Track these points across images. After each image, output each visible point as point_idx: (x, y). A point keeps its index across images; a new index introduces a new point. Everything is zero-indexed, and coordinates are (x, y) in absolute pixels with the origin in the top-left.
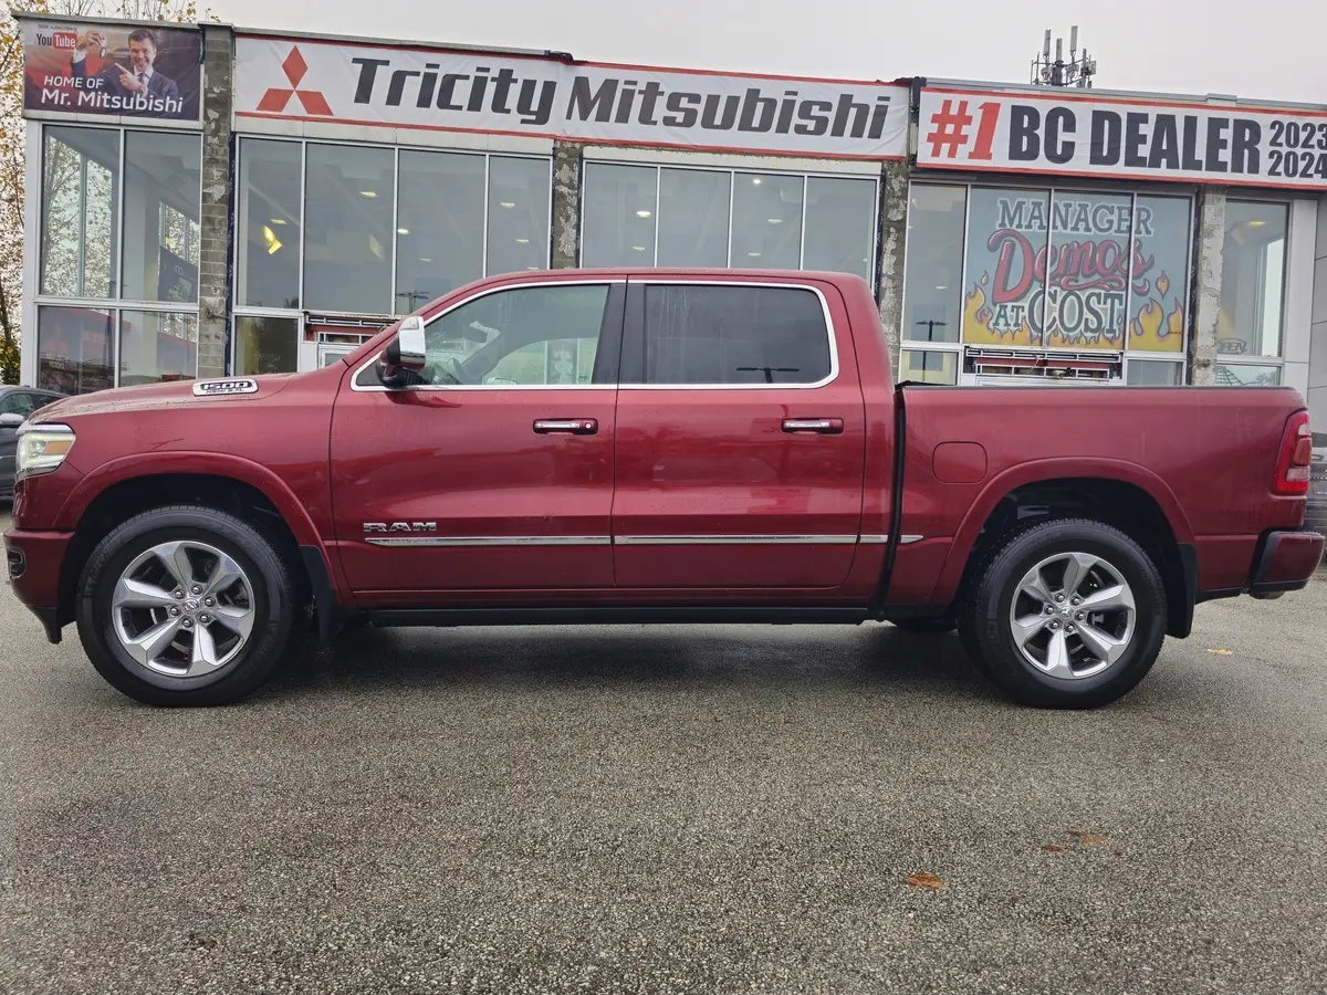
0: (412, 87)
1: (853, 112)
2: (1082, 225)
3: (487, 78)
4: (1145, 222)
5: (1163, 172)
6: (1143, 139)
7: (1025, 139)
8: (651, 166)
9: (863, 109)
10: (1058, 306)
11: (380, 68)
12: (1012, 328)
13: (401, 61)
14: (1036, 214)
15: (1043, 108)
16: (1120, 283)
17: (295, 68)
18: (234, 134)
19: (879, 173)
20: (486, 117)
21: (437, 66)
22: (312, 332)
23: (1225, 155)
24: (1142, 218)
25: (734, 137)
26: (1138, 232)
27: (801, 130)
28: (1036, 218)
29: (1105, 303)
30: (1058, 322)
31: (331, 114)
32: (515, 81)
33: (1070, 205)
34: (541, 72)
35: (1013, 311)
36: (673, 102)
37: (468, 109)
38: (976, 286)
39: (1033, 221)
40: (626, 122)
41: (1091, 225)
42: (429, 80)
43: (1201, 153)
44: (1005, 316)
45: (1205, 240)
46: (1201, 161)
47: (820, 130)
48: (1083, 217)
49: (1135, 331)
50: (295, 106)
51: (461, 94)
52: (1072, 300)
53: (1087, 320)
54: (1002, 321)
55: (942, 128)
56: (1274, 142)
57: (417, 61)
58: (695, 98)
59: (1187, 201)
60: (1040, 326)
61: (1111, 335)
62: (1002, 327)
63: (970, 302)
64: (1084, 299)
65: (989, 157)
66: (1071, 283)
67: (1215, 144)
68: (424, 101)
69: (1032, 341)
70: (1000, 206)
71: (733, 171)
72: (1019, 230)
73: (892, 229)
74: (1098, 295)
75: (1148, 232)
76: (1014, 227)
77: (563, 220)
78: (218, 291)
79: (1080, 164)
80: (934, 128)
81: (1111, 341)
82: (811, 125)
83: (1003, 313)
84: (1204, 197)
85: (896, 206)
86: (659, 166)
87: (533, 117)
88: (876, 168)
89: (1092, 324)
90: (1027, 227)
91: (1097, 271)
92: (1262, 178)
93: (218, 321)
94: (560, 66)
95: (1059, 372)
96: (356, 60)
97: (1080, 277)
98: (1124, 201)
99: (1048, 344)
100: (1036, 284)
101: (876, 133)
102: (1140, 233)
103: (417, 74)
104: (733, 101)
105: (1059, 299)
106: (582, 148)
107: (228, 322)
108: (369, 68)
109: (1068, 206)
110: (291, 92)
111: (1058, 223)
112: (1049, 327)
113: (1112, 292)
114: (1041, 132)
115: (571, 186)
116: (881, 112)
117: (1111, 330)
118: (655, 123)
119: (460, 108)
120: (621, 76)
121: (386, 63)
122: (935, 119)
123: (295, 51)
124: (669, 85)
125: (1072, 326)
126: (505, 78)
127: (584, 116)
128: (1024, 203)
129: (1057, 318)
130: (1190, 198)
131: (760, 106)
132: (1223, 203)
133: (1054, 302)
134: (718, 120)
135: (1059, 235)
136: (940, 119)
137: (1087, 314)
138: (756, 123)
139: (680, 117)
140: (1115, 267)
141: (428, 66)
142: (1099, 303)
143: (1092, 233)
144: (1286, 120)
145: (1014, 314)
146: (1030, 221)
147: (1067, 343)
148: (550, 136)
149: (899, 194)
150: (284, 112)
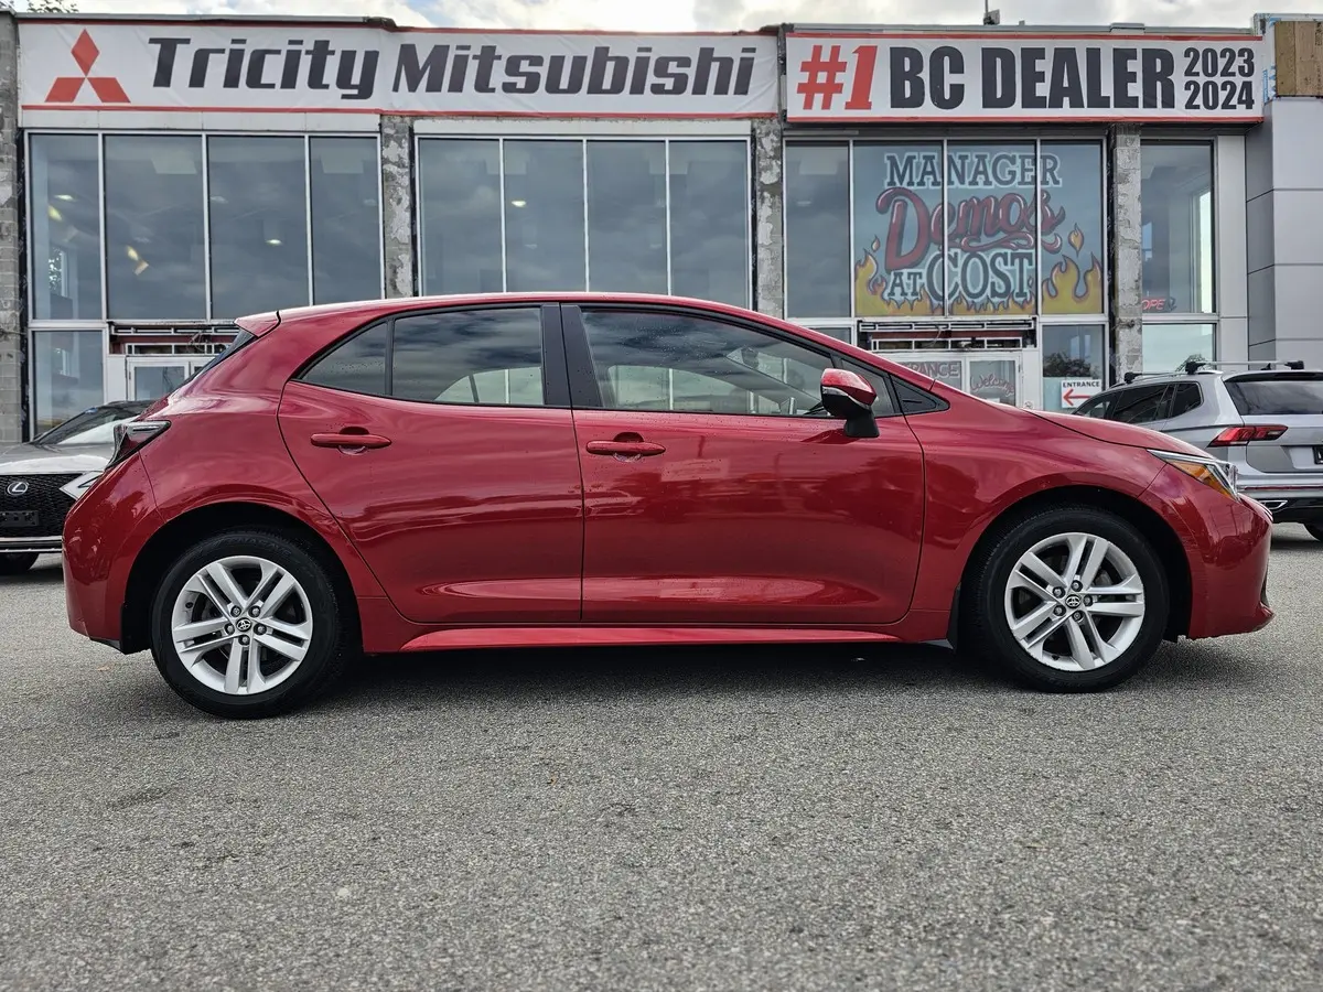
0: (217, 68)
1: (715, 67)
2: (981, 179)
3: (300, 52)
4: (1051, 171)
5: (1066, 112)
6: (1041, 77)
7: (907, 84)
8: (492, 140)
9: (726, 63)
10: (959, 270)
11: (180, 47)
12: (910, 297)
13: (202, 38)
14: (929, 169)
15: (926, 48)
16: (1029, 241)
17: (85, 53)
18: (21, 130)
19: (749, 133)
20: (303, 94)
21: (243, 41)
22: (119, 344)
23: (1135, 90)
24: (1048, 167)
25: (583, 101)
26: (1044, 182)
27: (657, 89)
28: (929, 173)
29: (1013, 264)
30: (961, 287)
31: (129, 101)
32: (333, 53)
33: (966, 157)
34: (360, 42)
35: (909, 278)
36: (513, 66)
37: (282, 87)
38: (867, 253)
39: (926, 177)
40: (461, 91)
41: (991, 178)
42: (236, 57)
43: (1107, 89)
44: (901, 285)
45: (1120, 186)
46: (1109, 98)
47: (679, 88)
48: (981, 168)
49: (1050, 295)
50: (87, 95)
51: (273, 69)
52: (975, 262)
53: (993, 284)
54: (898, 290)
55: (813, 77)
56: (1189, 72)
57: (221, 38)
58: (537, 61)
59: (1098, 147)
60: (941, 294)
61: (1021, 299)
62: (898, 297)
63: (861, 272)
64: (988, 261)
65: (868, 106)
66: (974, 244)
67: (1122, 78)
68: (231, 81)
69: (933, 312)
70: (888, 163)
71: (585, 139)
72: (911, 188)
73: (766, 194)
74: (1004, 256)
75: (1056, 182)
76: (905, 185)
77: (394, 204)
78: (9, 305)
79: (972, 108)
80: (805, 78)
81: (1022, 307)
82: (669, 83)
83: (898, 281)
84: (1115, 138)
85: (769, 168)
86: (501, 138)
87: (355, 92)
88: (743, 128)
89: (1000, 287)
90: (919, 184)
91: (1001, 229)
92: (1180, 112)
93: (10, 337)
94: (381, 32)
95: (964, 344)
96: (153, 41)
97: (983, 237)
98: (1028, 150)
99: (951, 313)
100: (932, 245)
101: (742, 89)
102: (1047, 183)
103: (222, 51)
104: (579, 62)
105: (960, 262)
106: (412, 123)
107: (23, 340)
108: (168, 48)
109: (963, 158)
110: (83, 79)
111: (954, 177)
112: (950, 296)
113: (1020, 251)
114: (925, 75)
115: (400, 165)
116: (747, 67)
117: (1021, 294)
118: (493, 90)
119: (272, 86)
120: (452, 41)
121: (187, 41)
122: (805, 67)
123: (85, 33)
124: (506, 50)
125: (976, 291)
126: (321, 50)
127: (413, 87)
128: (914, 157)
129: (960, 282)
130: (1101, 142)
131: (610, 66)
132: (1137, 145)
133: (956, 266)
134: (564, 84)
135: (954, 191)
136: (811, 67)
137: (993, 278)
138: (607, 85)
139: (521, 82)
140: (1022, 222)
141: (234, 41)
142: (1006, 264)
143: (992, 187)
144: (1201, 46)
145: (912, 281)
146: (923, 177)
147: (972, 310)
148: (376, 111)
149: (772, 154)
150: (76, 103)
